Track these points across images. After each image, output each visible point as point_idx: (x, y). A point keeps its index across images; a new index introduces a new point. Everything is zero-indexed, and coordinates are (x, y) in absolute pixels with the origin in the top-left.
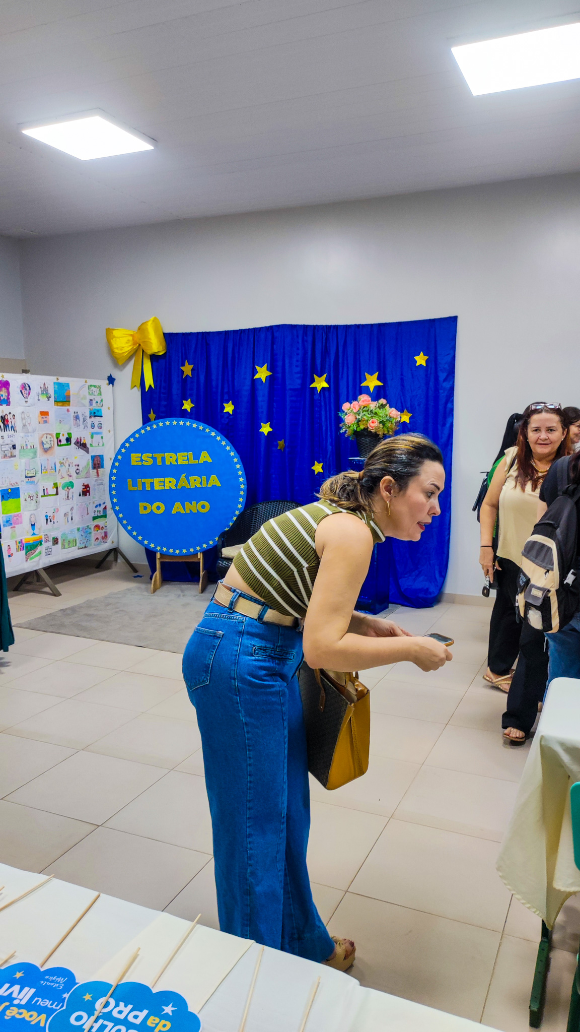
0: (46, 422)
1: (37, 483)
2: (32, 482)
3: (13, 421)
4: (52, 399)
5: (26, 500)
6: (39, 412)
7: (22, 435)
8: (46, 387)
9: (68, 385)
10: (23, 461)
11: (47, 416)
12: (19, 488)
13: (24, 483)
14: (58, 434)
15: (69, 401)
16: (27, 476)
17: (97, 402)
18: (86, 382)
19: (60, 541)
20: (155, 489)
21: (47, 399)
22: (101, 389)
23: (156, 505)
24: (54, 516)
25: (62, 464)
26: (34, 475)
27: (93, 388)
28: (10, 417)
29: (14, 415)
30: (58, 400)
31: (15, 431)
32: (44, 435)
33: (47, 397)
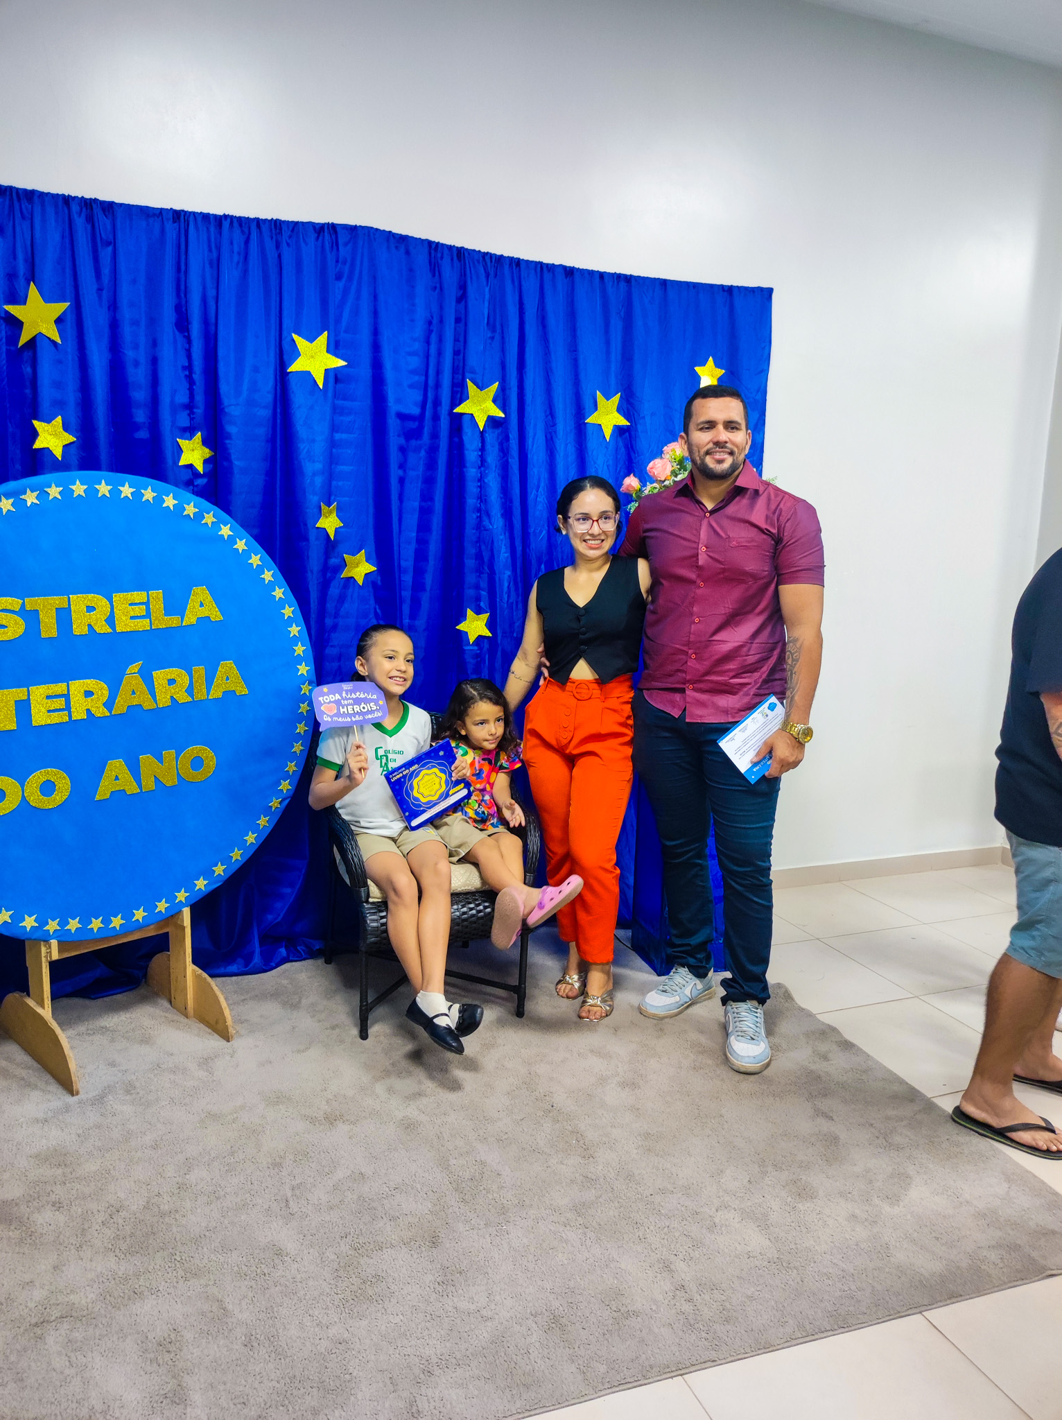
20: (34, 724)
23: (38, 777)
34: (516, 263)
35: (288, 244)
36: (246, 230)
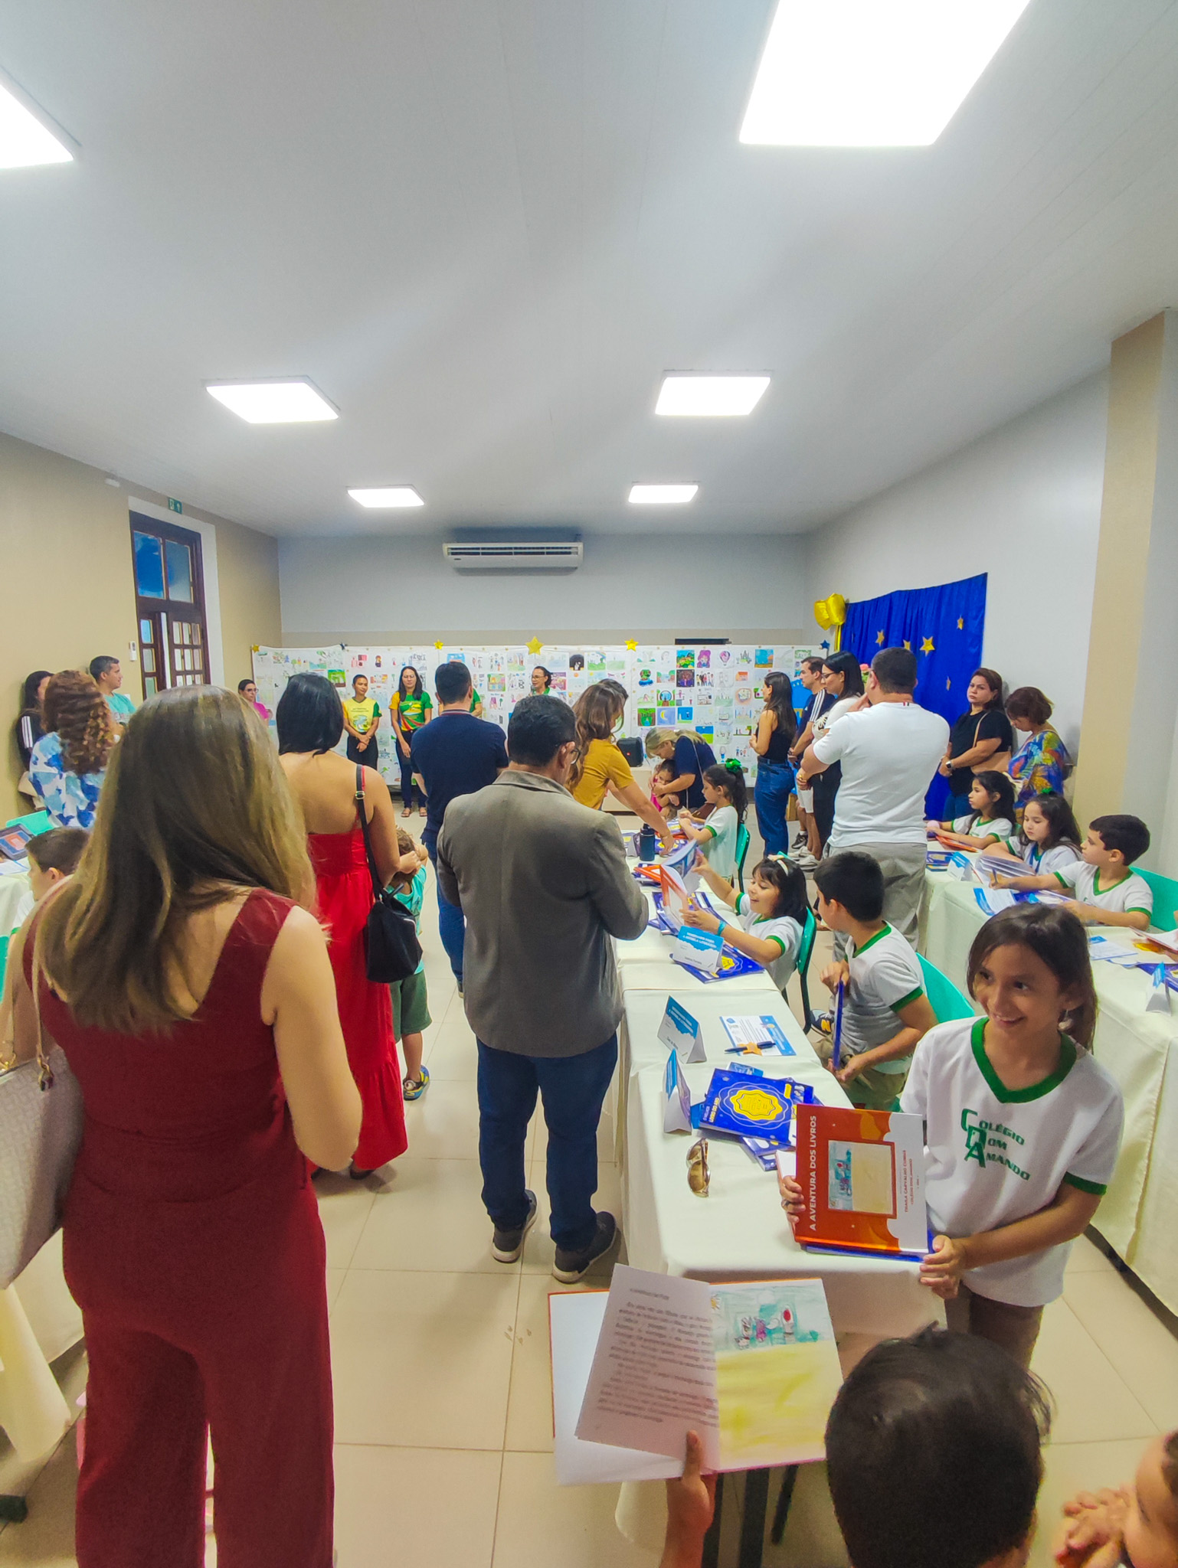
0: (744, 680)
1: (730, 725)
2: (724, 724)
3: (711, 678)
4: (753, 662)
5: (718, 736)
6: (737, 672)
7: (719, 689)
8: (747, 653)
9: (772, 651)
10: (718, 707)
11: (745, 674)
13: (718, 723)
14: (756, 690)
15: (772, 664)
16: (720, 718)
18: (792, 648)
19: (749, 770)
21: (747, 662)
24: (745, 752)
25: (757, 711)
26: (727, 718)
27: (801, 653)
28: (708, 676)
29: (712, 675)
30: (759, 663)
31: (712, 686)
33: (748, 660)
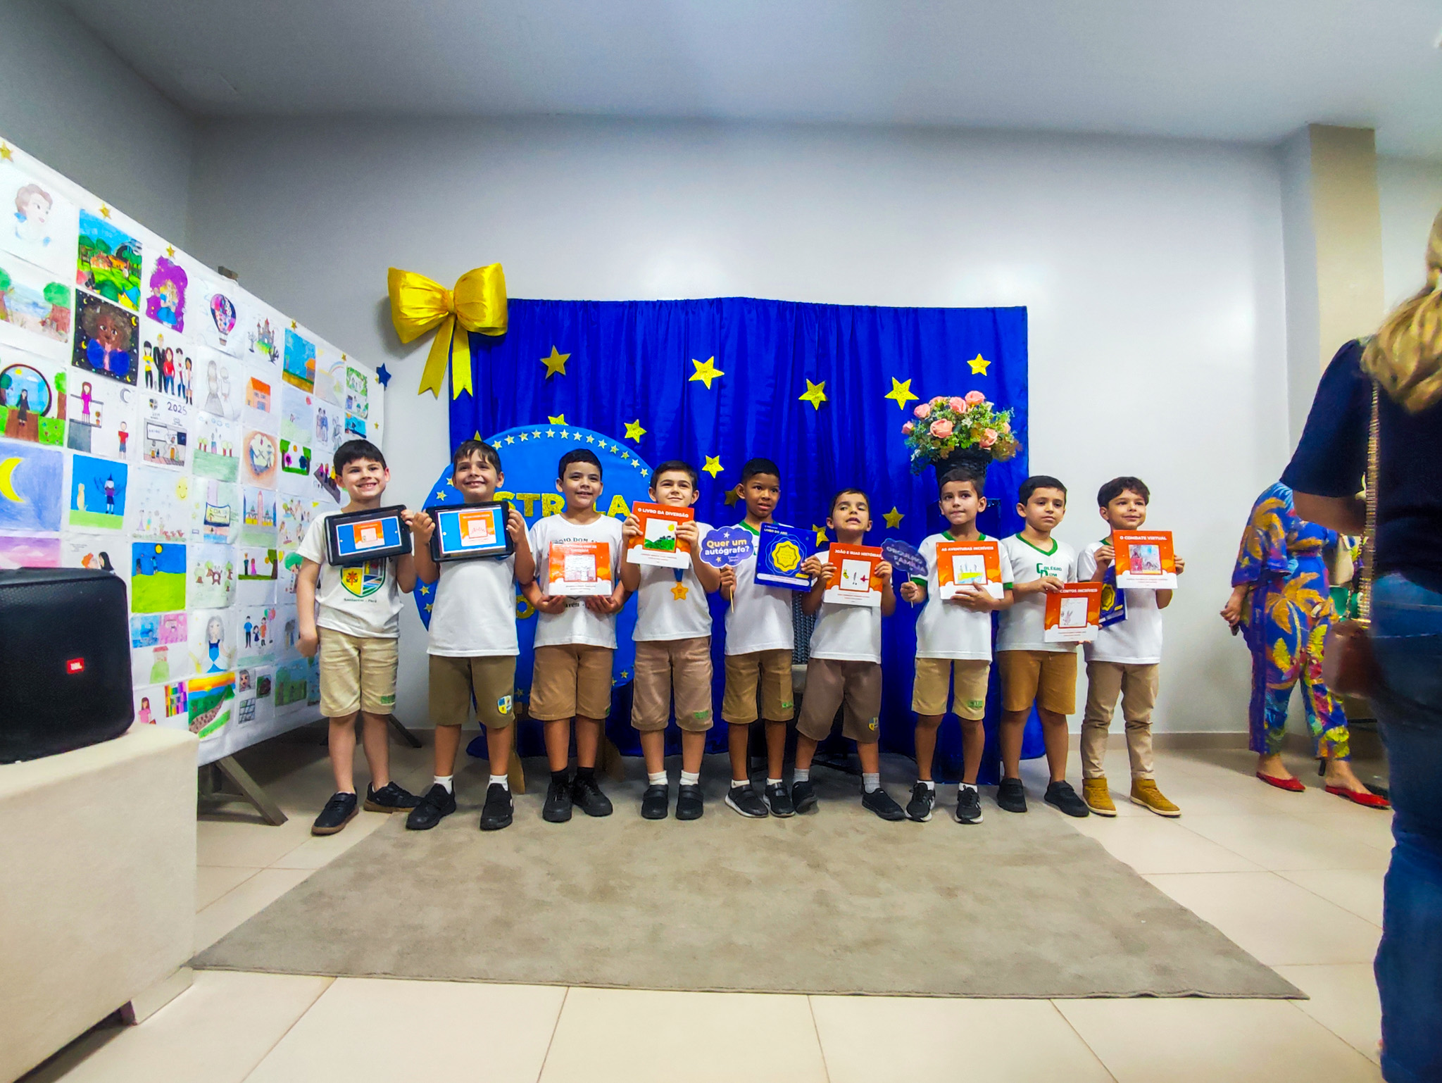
0: (262, 407)
2: (219, 540)
3: (185, 373)
4: (280, 362)
5: (200, 581)
6: (249, 379)
8: (271, 331)
9: (312, 348)
10: (202, 482)
11: (266, 395)
12: (185, 546)
13: (200, 537)
14: (285, 444)
15: (313, 383)
16: (209, 519)
17: (359, 406)
18: (344, 358)
19: (273, 686)
21: (270, 359)
22: (367, 384)
25: (288, 510)
26: (226, 521)
27: (354, 375)
28: (178, 360)
30: (291, 370)
32: (256, 433)
33: (270, 353)
34: (836, 309)
35: (693, 313)
36: (670, 308)
